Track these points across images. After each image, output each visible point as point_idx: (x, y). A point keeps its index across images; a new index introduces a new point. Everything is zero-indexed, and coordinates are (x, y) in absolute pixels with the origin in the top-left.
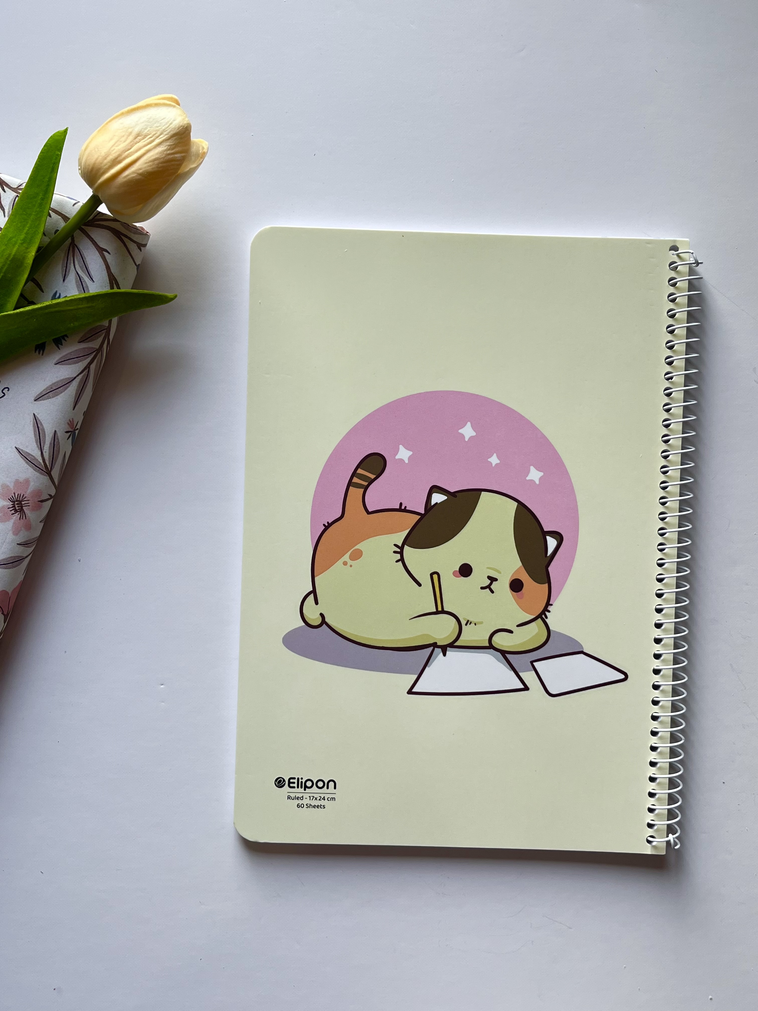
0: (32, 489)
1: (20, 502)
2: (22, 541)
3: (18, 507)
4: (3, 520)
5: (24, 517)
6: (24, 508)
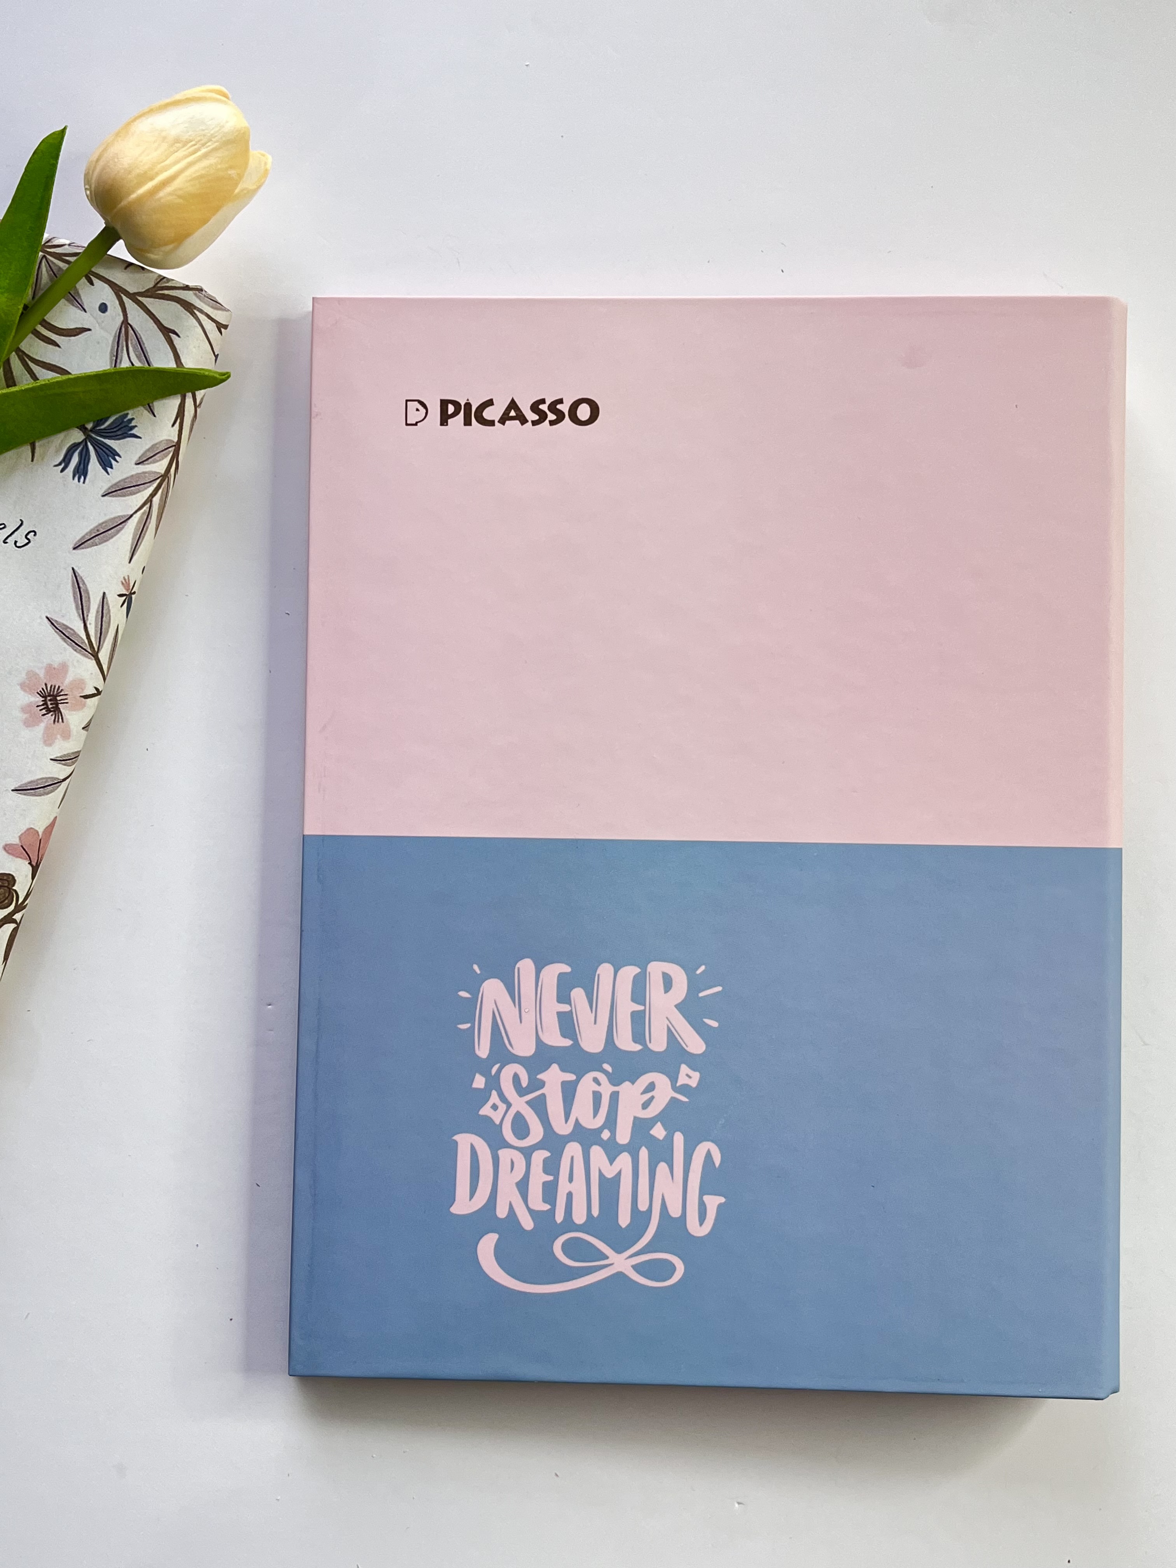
0: (71, 679)
1: (55, 697)
2: (59, 755)
3: (51, 704)
4: (29, 723)
5: (60, 720)
6: (60, 706)
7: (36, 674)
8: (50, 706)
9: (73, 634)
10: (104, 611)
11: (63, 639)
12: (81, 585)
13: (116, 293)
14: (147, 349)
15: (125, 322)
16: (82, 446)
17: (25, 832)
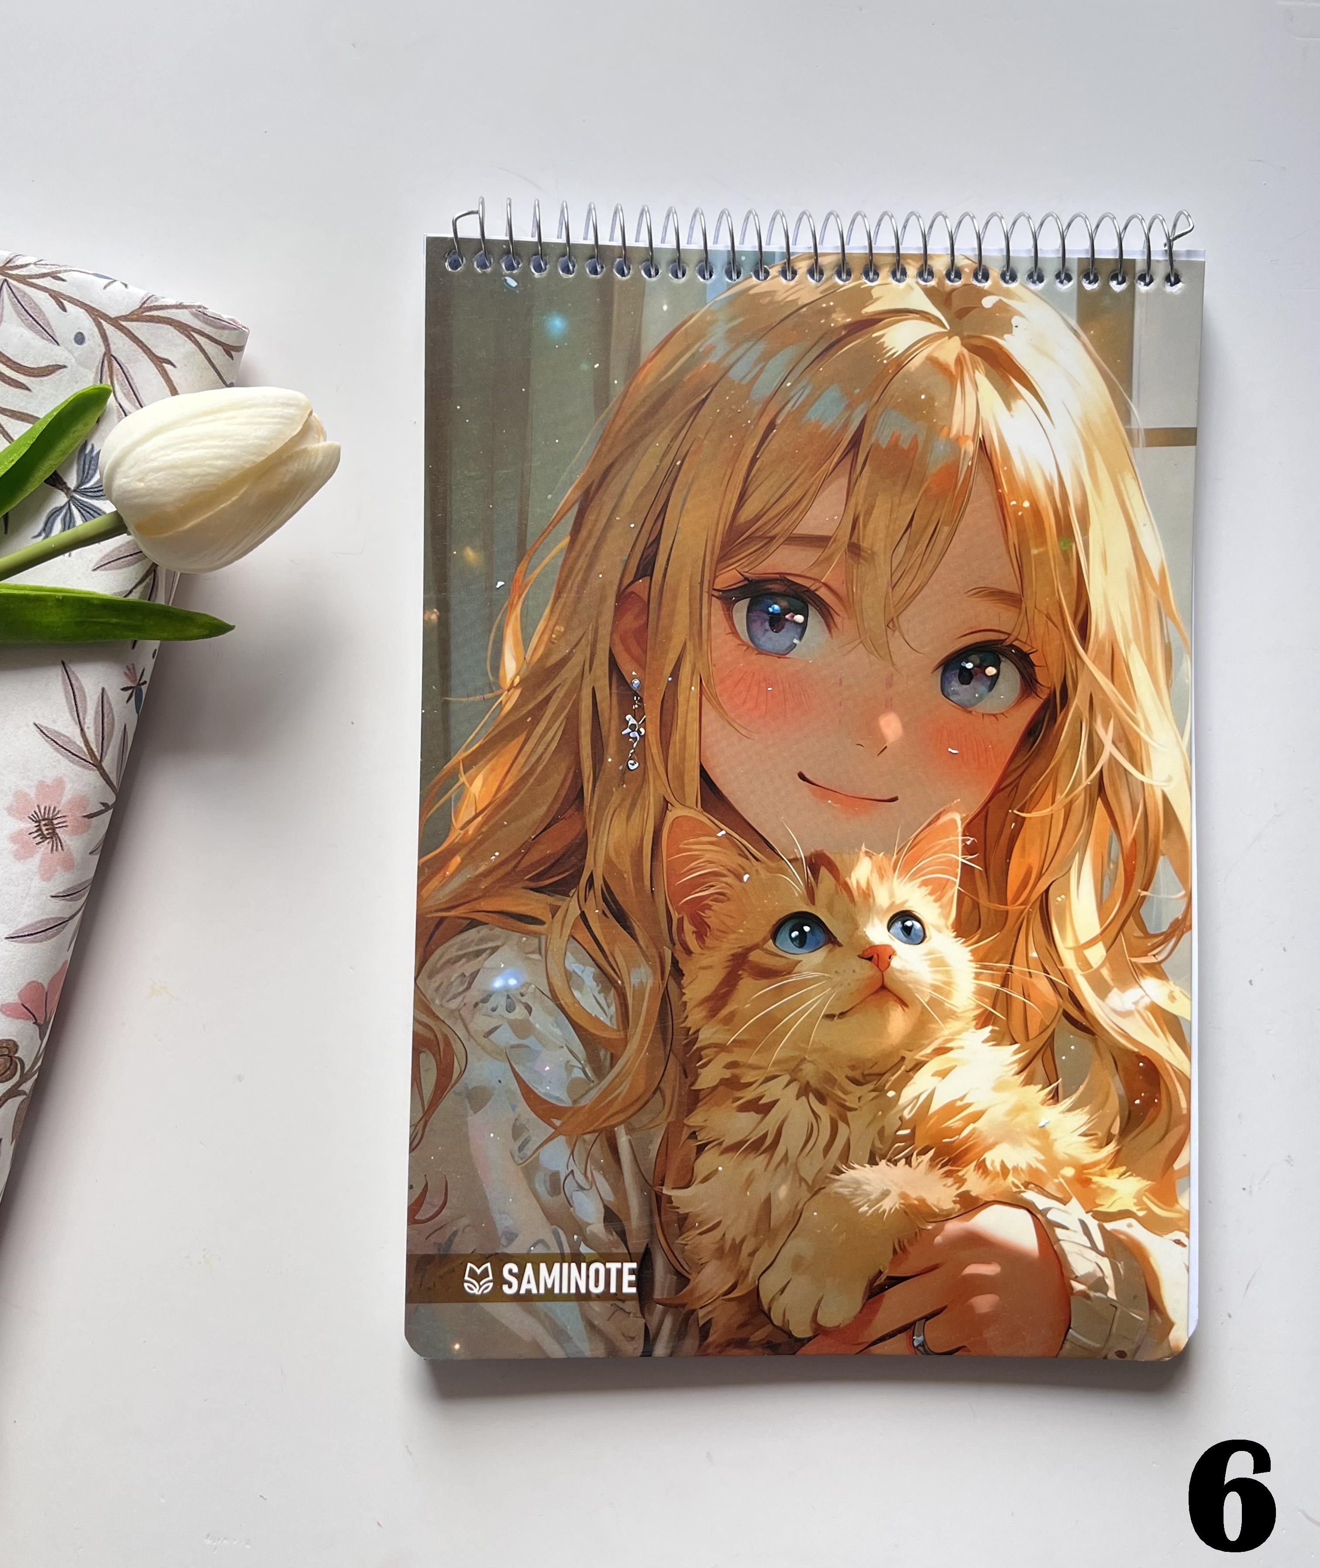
0: (69, 796)
1: (50, 821)
2: (61, 890)
3: (47, 830)
4: (22, 855)
5: (60, 847)
6: (58, 831)
7: (26, 795)
8: (46, 832)
9: (67, 743)
10: (105, 711)
11: (56, 749)
12: (73, 682)
13: (94, 319)
14: (137, 385)
15: (109, 356)
16: (64, 511)
17: (25, 987)
